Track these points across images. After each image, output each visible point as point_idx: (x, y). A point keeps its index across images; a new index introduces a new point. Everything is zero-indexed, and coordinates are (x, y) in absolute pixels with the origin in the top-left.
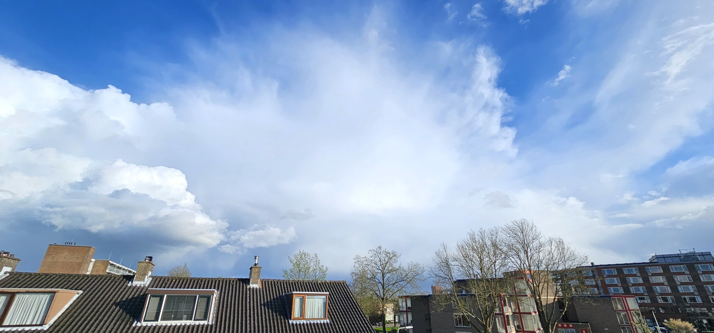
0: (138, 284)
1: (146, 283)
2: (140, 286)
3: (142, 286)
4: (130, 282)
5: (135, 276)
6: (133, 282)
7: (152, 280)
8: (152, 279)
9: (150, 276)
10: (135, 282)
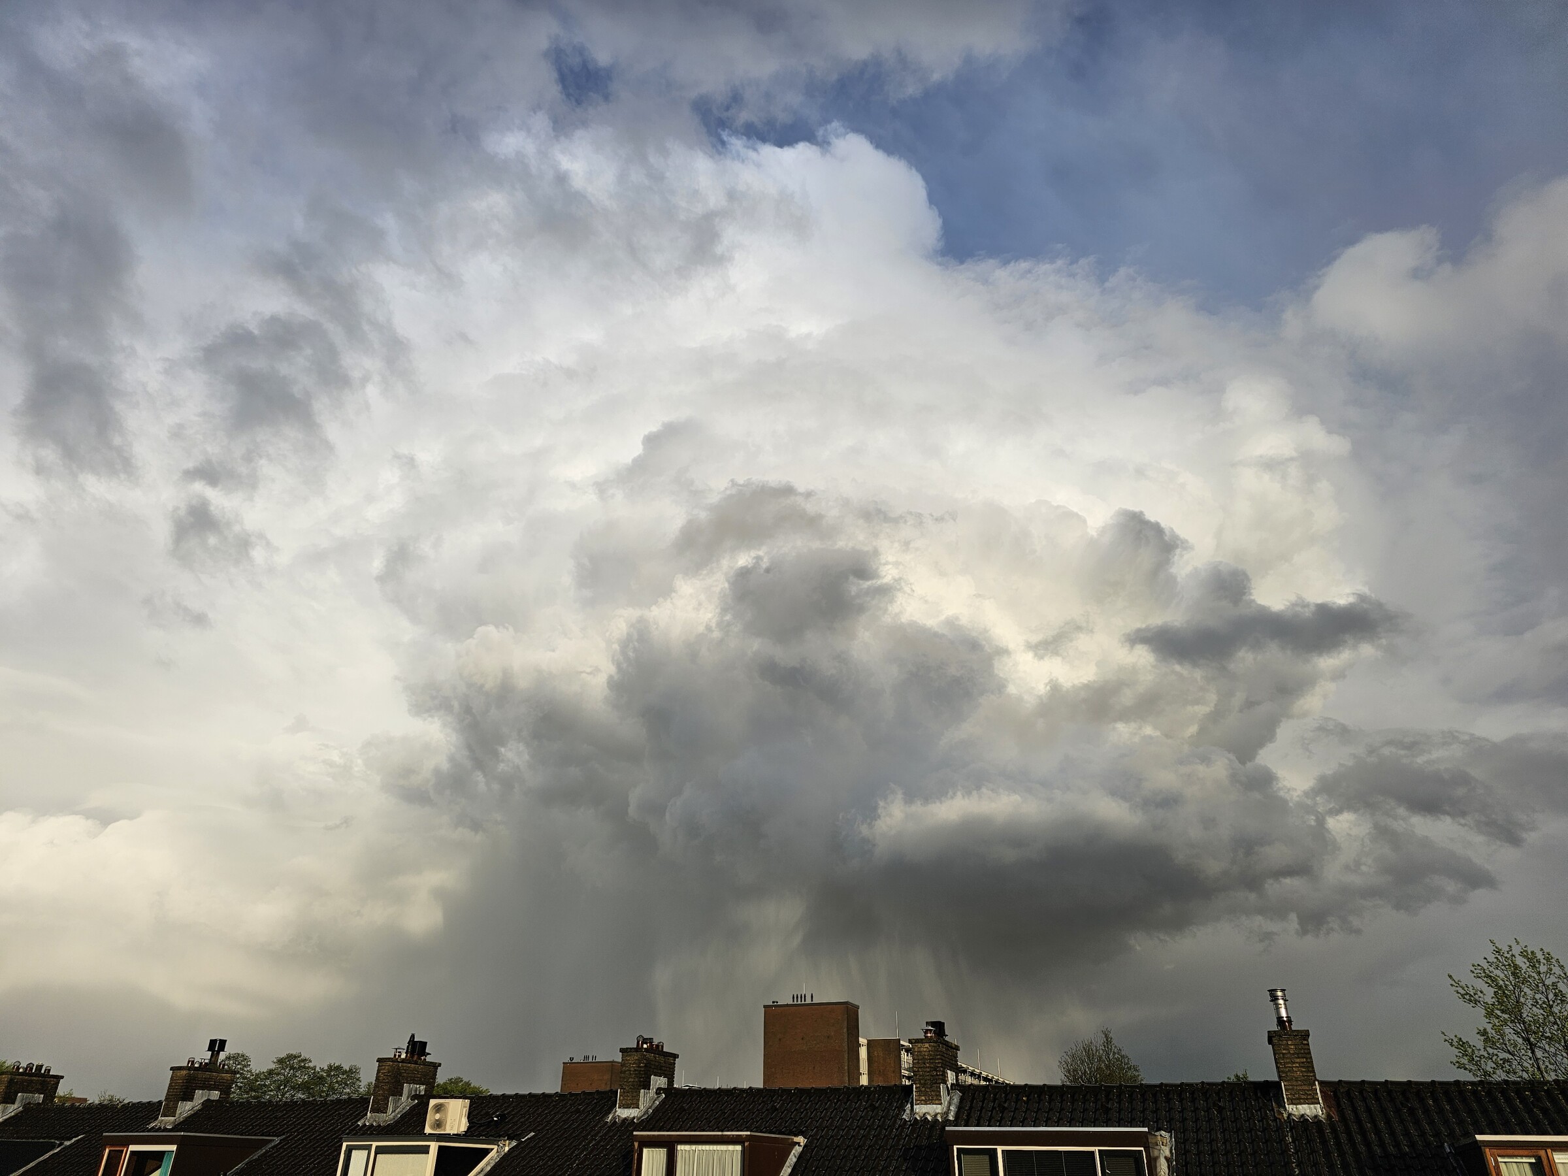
0: (928, 1113)
1: (949, 1109)
2: (935, 1120)
3: (939, 1118)
4: (908, 1111)
5: (914, 1089)
6: (915, 1106)
7: (962, 1100)
8: (961, 1095)
9: (952, 1084)
10: (918, 1106)
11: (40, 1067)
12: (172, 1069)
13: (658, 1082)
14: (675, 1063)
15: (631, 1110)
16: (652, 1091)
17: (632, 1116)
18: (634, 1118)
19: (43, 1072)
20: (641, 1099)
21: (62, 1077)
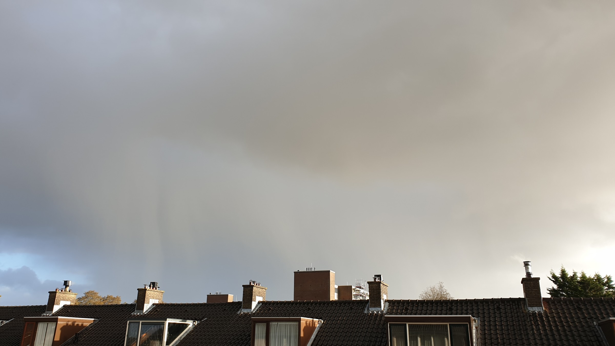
0: (375, 311)
1: (384, 310)
3: (380, 313)
4: (366, 310)
5: (369, 302)
6: (369, 308)
7: (389, 306)
8: (389, 303)
9: (385, 300)
12: (48, 292)
13: (259, 299)
15: (248, 310)
16: (257, 302)
18: (249, 313)
20: (252, 305)
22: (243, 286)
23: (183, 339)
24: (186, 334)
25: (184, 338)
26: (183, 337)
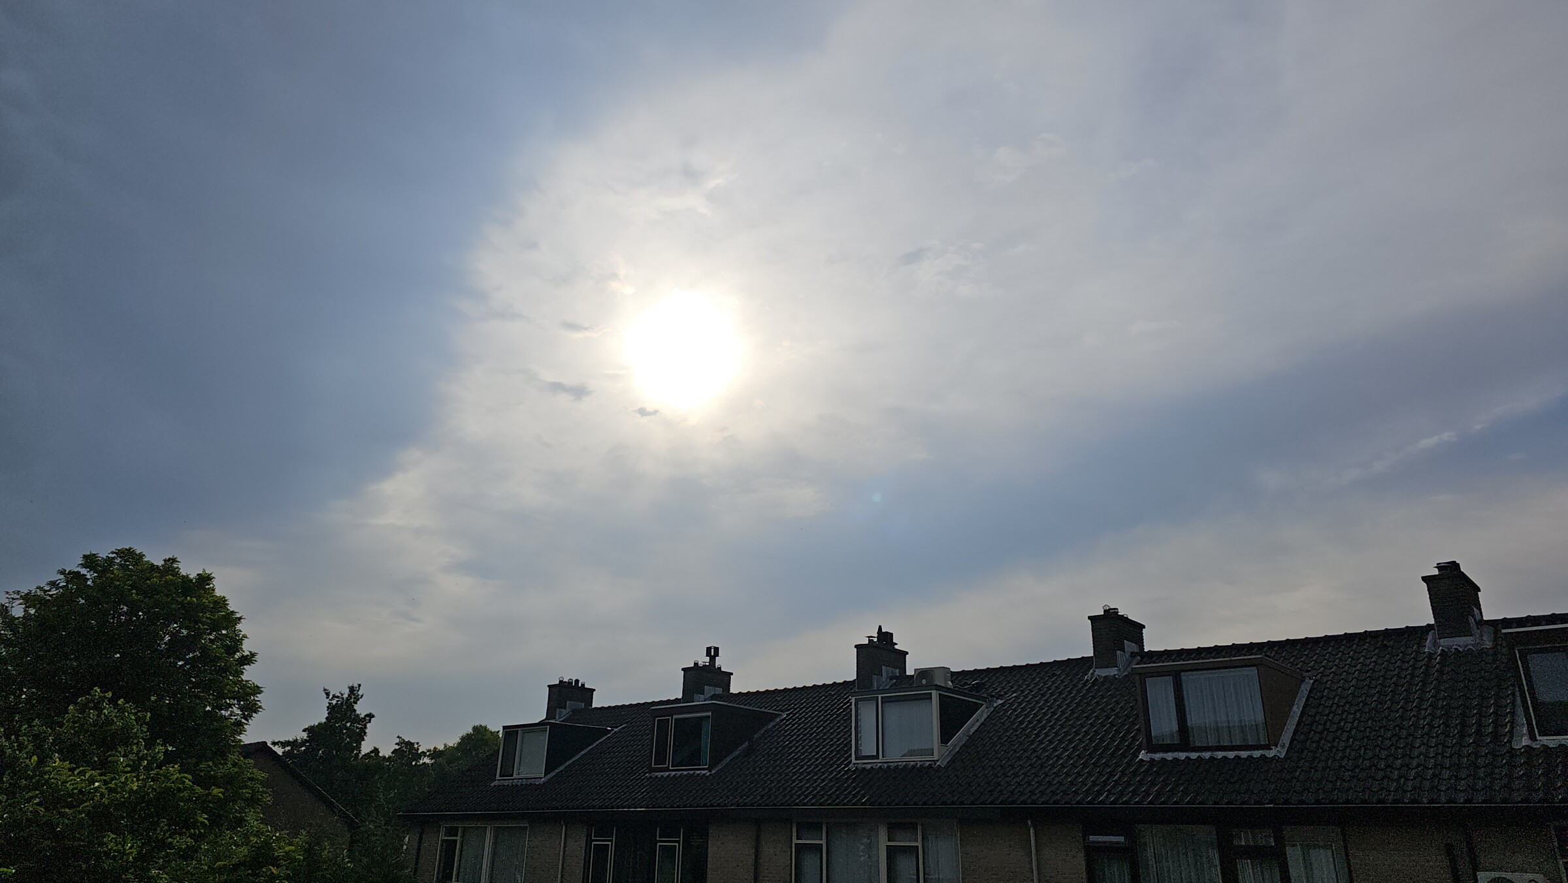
11: (577, 681)
12: (683, 669)
13: (1130, 646)
14: (1142, 633)
15: (1109, 669)
16: (1127, 655)
17: (1112, 674)
18: (1115, 675)
19: (580, 685)
20: (1119, 659)
21: (594, 690)
22: (1090, 618)
23: (973, 733)
24: (978, 724)
25: (976, 731)
26: (972, 730)
